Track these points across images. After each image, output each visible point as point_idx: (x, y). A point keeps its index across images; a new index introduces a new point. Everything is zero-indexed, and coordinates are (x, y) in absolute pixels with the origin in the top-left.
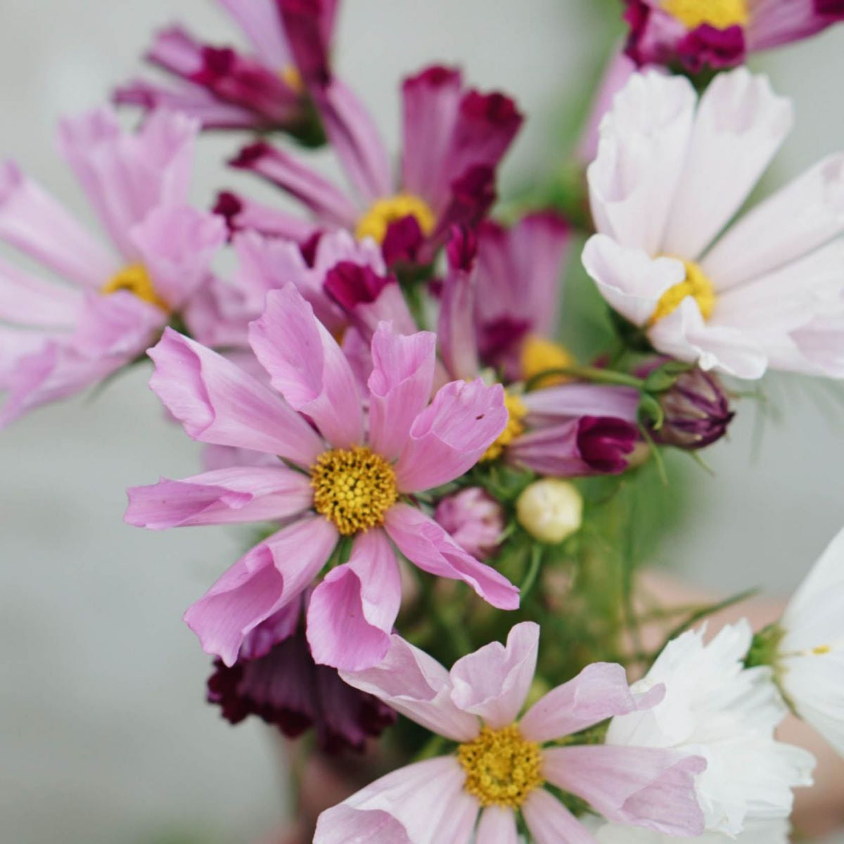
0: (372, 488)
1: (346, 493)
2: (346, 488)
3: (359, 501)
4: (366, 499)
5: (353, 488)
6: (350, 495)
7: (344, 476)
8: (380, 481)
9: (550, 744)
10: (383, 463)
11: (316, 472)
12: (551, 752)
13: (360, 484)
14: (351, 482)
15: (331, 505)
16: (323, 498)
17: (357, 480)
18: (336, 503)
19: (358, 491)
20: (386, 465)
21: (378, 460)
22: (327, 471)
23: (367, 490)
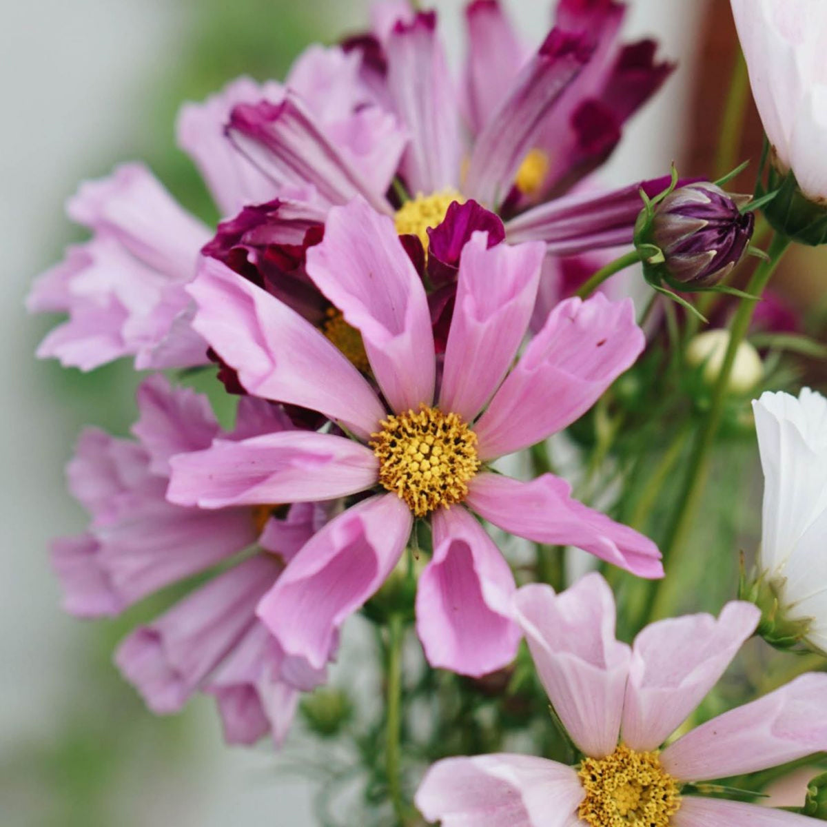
0: (452, 454)
1: (420, 463)
2: (420, 457)
3: (436, 471)
4: (445, 469)
5: (427, 457)
6: (426, 464)
7: (416, 442)
8: (461, 444)
9: (689, 790)
10: (461, 424)
11: (380, 440)
12: (690, 800)
13: (436, 451)
14: (425, 449)
15: (405, 477)
16: (393, 470)
17: (431, 447)
18: (409, 475)
19: (434, 460)
20: (465, 426)
21: (456, 420)
22: (394, 438)
23: (445, 458)
